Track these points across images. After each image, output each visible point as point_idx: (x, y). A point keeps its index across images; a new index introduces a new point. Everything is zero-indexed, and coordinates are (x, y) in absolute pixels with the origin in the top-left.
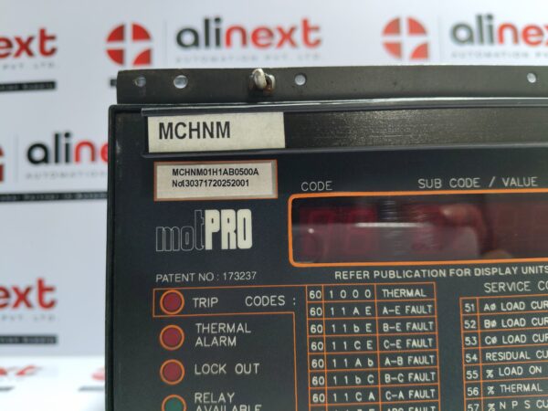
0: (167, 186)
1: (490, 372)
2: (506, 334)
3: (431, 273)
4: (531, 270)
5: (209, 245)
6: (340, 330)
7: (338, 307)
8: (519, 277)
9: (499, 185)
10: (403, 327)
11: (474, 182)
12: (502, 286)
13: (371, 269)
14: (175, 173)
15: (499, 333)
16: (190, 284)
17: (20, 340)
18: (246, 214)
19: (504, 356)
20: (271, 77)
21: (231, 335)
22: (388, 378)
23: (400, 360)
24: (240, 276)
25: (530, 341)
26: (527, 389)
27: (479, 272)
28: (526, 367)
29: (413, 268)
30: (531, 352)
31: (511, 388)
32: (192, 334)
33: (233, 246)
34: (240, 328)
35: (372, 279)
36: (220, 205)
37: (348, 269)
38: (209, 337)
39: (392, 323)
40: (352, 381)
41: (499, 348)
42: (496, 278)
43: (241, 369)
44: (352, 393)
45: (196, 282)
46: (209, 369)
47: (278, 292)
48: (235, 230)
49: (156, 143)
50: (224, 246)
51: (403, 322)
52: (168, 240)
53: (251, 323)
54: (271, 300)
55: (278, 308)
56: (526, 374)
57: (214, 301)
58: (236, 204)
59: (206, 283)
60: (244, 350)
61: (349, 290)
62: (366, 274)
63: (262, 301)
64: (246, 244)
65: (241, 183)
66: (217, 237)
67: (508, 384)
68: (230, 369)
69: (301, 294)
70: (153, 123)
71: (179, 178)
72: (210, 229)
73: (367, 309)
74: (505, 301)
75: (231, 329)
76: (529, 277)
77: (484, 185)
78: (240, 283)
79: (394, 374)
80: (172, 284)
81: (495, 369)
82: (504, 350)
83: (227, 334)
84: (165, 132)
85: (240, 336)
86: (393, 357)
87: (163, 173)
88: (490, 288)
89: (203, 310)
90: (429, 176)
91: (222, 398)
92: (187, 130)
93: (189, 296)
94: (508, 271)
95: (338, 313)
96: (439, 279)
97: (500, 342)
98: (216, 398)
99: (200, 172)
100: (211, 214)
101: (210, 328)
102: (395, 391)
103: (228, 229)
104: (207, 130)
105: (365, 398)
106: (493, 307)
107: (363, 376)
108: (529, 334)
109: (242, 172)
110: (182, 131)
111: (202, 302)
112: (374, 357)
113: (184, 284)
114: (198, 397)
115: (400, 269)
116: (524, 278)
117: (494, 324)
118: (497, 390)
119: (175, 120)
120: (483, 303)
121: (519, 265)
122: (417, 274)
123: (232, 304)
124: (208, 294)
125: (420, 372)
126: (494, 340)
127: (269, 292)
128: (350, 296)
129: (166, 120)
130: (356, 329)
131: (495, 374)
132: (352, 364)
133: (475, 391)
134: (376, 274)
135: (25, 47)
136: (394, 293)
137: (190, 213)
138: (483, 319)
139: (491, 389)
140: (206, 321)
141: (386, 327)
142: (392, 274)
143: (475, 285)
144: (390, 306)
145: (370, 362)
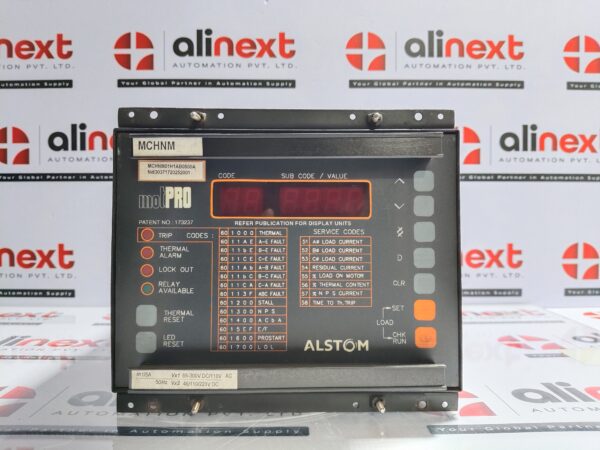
0: (145, 174)
1: (314, 276)
2: (324, 256)
3: (285, 223)
4: (340, 223)
5: (167, 206)
6: (236, 251)
7: (236, 239)
8: (333, 227)
9: (325, 177)
10: (269, 250)
11: (312, 176)
12: (323, 231)
13: (254, 221)
14: (149, 166)
15: (321, 256)
16: (157, 226)
17: (44, 293)
18: (188, 190)
19: (322, 268)
20: (204, 114)
21: (179, 253)
22: (260, 276)
23: (267, 267)
24: (184, 222)
25: (337, 260)
26: (334, 285)
27: (311, 224)
28: (334, 274)
29: (276, 220)
30: (338, 266)
31: (326, 285)
32: (158, 251)
33: (181, 207)
34: (184, 249)
35: (254, 226)
36: (174, 184)
37: (242, 220)
38: (167, 253)
39: (263, 248)
40: (241, 277)
41: (320, 263)
42: (320, 227)
43: (183, 270)
44: (241, 283)
45: (161, 225)
46: (166, 269)
47: (204, 231)
48: (182, 198)
49: (137, 152)
50: (176, 206)
51: (269, 248)
52: (146, 202)
53: (190, 246)
54: (200, 235)
55: (204, 240)
56: (334, 277)
57: (170, 235)
58: (182, 184)
59: (165, 226)
60: (185, 260)
61: (242, 231)
62: (252, 223)
63: (195, 235)
64: (188, 205)
65: (185, 173)
66: (172, 201)
67: (324, 282)
68: (178, 269)
69: (216, 233)
70: (136, 141)
71: (151, 169)
72: (168, 197)
73: (251, 241)
74: (324, 239)
75: (179, 249)
76: (338, 227)
77: (316, 177)
78: (184, 226)
79: (263, 274)
80: (148, 226)
81: (317, 274)
82: (323, 264)
83: (176, 252)
84: (142, 146)
85: (183, 253)
86: (263, 265)
87: (143, 166)
88: (317, 232)
89: (164, 239)
90: (287, 172)
91: (173, 284)
92: (152, 145)
93: (156, 232)
94: (327, 223)
95: (236, 242)
96: (289, 227)
97: (320, 260)
98: (170, 284)
99: (163, 166)
100: (169, 189)
101: (168, 248)
102: (264, 283)
103: (178, 197)
104: (163, 146)
105: (248, 286)
106: (318, 242)
107: (247, 274)
108: (337, 257)
109: (186, 166)
110: (150, 145)
111: (164, 235)
112: (253, 265)
113: (154, 225)
114: (160, 284)
115: (269, 221)
116: (336, 227)
117: (318, 250)
118: (318, 286)
119: (146, 140)
120: (312, 239)
121: (333, 220)
122: (278, 223)
123: (180, 236)
124: (167, 231)
125: (277, 273)
126: (317, 259)
127: (199, 231)
128: (242, 234)
129: (142, 140)
130: (245, 251)
131: (317, 276)
132: (241, 268)
133: (306, 285)
134: (257, 223)
135: (45, 49)
136: (265, 233)
137: (157, 188)
138: (312, 248)
139: (314, 284)
140: (166, 245)
141: (260, 250)
142: (265, 223)
143: (308, 230)
144: (263, 239)
145: (251, 268)
